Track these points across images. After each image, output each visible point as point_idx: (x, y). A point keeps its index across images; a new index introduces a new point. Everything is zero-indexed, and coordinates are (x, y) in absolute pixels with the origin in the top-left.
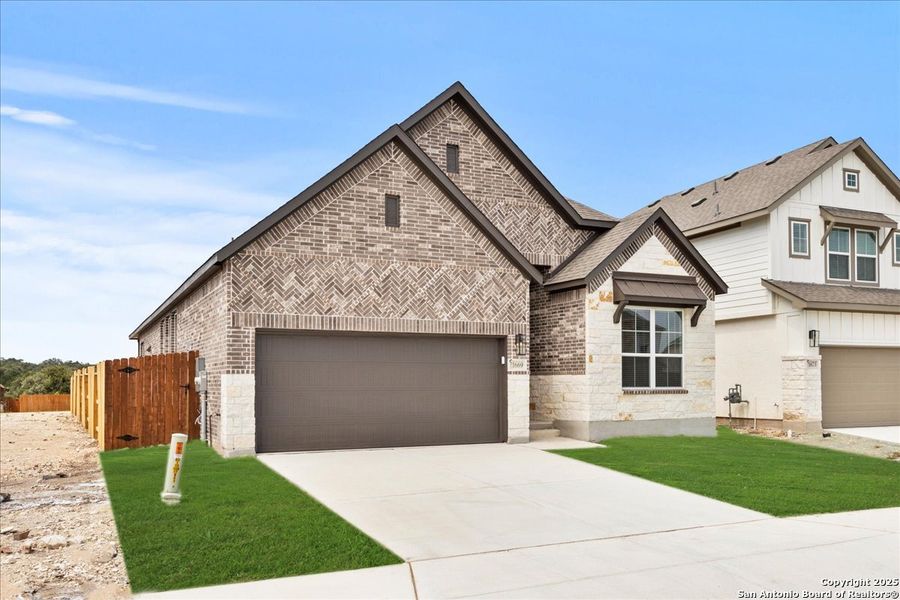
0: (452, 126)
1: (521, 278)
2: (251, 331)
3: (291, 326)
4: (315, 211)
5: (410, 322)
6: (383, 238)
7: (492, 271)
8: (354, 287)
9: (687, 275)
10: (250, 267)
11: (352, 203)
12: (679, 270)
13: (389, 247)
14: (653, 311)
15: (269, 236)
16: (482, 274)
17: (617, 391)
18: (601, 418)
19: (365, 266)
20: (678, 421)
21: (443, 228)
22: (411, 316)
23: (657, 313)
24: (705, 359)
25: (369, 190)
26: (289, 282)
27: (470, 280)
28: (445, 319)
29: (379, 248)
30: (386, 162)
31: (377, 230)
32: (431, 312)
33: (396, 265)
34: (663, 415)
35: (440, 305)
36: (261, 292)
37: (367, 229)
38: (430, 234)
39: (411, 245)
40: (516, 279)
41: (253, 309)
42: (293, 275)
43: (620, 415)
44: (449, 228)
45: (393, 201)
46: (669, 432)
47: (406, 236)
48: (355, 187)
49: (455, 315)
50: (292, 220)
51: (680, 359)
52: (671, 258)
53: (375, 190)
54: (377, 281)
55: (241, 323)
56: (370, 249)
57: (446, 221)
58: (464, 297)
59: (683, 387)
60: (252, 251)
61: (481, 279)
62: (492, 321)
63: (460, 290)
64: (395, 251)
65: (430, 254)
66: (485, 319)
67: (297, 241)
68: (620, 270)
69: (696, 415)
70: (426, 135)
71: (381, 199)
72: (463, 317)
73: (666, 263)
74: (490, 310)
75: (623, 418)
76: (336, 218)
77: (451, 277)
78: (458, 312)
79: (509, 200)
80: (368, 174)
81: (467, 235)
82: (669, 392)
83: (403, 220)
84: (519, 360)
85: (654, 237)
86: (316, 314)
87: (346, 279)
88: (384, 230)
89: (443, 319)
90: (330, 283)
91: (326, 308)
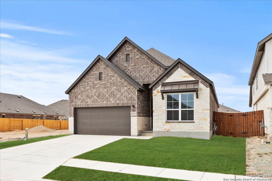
0: (127, 49)
1: (135, 89)
2: (73, 108)
3: (80, 107)
4: (84, 80)
5: (104, 104)
6: (98, 84)
7: (126, 88)
8: (92, 96)
9: (195, 80)
10: (73, 94)
11: (92, 76)
12: (192, 79)
13: (100, 85)
14: (180, 94)
15: (76, 87)
16: (123, 89)
17: (164, 121)
18: (157, 130)
19: (94, 91)
20: (190, 133)
21: (113, 78)
22: (105, 102)
23: (182, 95)
24: (203, 110)
25: (95, 72)
26: (79, 97)
27: (119, 91)
28: (113, 102)
29: (97, 86)
30: (99, 64)
31: (97, 82)
32: (110, 101)
33: (101, 90)
34: (183, 130)
35: (112, 99)
36: (74, 100)
37: (95, 82)
38: (109, 81)
39: (105, 84)
40: (133, 89)
41: (73, 103)
42: (80, 95)
43: (165, 129)
44: (114, 78)
45: (100, 74)
46: (186, 136)
47: (104, 82)
48: (92, 72)
49: (116, 101)
50: (80, 83)
51: (193, 110)
52: (187, 75)
53: (97, 72)
54: (97, 94)
55: (71, 107)
56: (96, 87)
57: (113, 76)
58: (118, 96)
59: (194, 120)
60: (73, 91)
62: (126, 102)
63: (117, 94)
64: (101, 86)
65: (109, 86)
66: (124, 102)
67: (80, 87)
68: (164, 82)
69: (199, 131)
71: (98, 74)
72: (118, 102)
73: (184, 77)
74: (125, 99)
75: (166, 131)
76: (88, 81)
77: (115, 91)
78: (117, 100)
79: (144, 66)
80: (95, 68)
81: (119, 79)
82: (185, 122)
83: (103, 78)
84: (134, 113)
85: (180, 69)
86: (84, 103)
87: (90, 95)
88: (98, 81)
89: (112, 102)
90: (87, 96)
91: (86, 102)
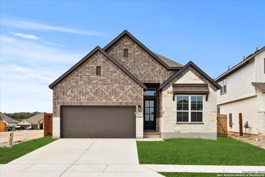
0: (126, 44)
1: (141, 88)
2: (59, 106)
3: (69, 104)
4: (76, 73)
5: (104, 102)
6: (95, 79)
7: (130, 86)
8: (87, 93)
9: (204, 83)
10: (59, 89)
11: (87, 70)
12: (201, 82)
13: (97, 81)
14: (190, 96)
15: (64, 81)
16: (127, 87)
17: (174, 123)
18: (167, 132)
19: (90, 87)
20: (200, 134)
21: (114, 74)
22: (104, 101)
24: (212, 112)
25: (91, 65)
26: (69, 92)
27: (123, 89)
28: (115, 101)
29: (94, 82)
30: (96, 57)
31: (94, 77)
32: (110, 99)
33: (99, 86)
34: (193, 132)
35: (113, 97)
36: (62, 96)
37: (91, 77)
38: (110, 77)
39: (104, 80)
40: (139, 88)
41: (59, 100)
42: (70, 91)
43: (175, 131)
44: (116, 74)
45: (98, 68)
46: (196, 137)
47: (103, 78)
48: (87, 65)
49: (118, 100)
50: (70, 76)
51: (202, 112)
52: (197, 78)
53: (93, 65)
54: (94, 91)
55: (56, 104)
56: (92, 82)
57: (115, 72)
58: (121, 94)
59: (203, 122)
60: (59, 85)
61: (126, 89)
62: (130, 101)
63: (119, 92)
64: (99, 82)
65: (110, 82)
66: (128, 101)
67: (71, 81)
68: (175, 83)
69: (208, 132)
70: (117, 47)
71: (95, 68)
72: (120, 100)
73: (195, 80)
74: (129, 98)
75: (176, 132)
76: (82, 74)
77: (117, 89)
78: (119, 99)
79: (145, 64)
80: (91, 61)
81: (122, 76)
82: (196, 124)
83: (102, 73)
84: (140, 113)
85: (190, 71)
86: (76, 101)
87: (85, 91)
88: (96, 76)
89: (114, 101)
90: (80, 92)
91: (79, 99)
